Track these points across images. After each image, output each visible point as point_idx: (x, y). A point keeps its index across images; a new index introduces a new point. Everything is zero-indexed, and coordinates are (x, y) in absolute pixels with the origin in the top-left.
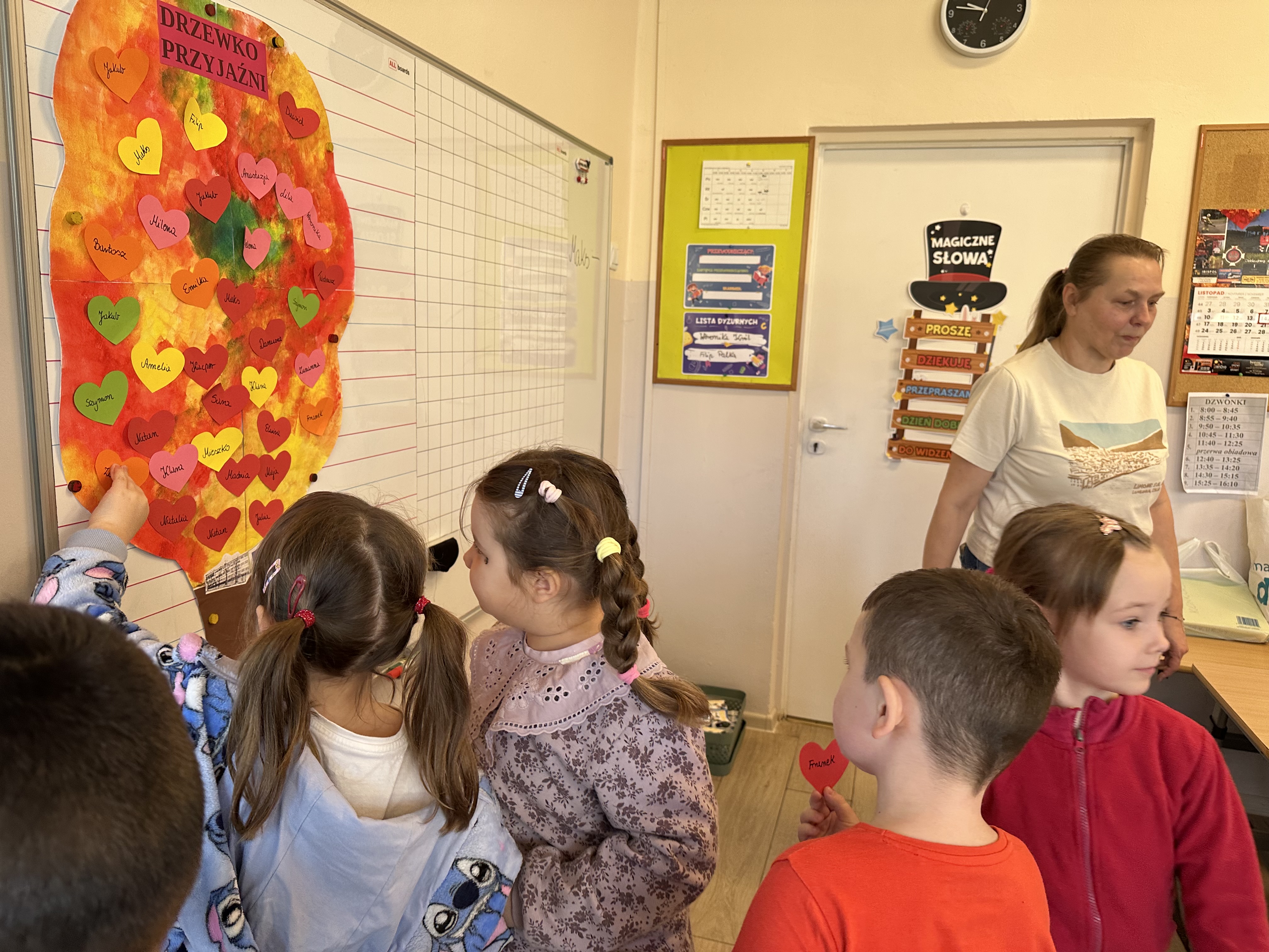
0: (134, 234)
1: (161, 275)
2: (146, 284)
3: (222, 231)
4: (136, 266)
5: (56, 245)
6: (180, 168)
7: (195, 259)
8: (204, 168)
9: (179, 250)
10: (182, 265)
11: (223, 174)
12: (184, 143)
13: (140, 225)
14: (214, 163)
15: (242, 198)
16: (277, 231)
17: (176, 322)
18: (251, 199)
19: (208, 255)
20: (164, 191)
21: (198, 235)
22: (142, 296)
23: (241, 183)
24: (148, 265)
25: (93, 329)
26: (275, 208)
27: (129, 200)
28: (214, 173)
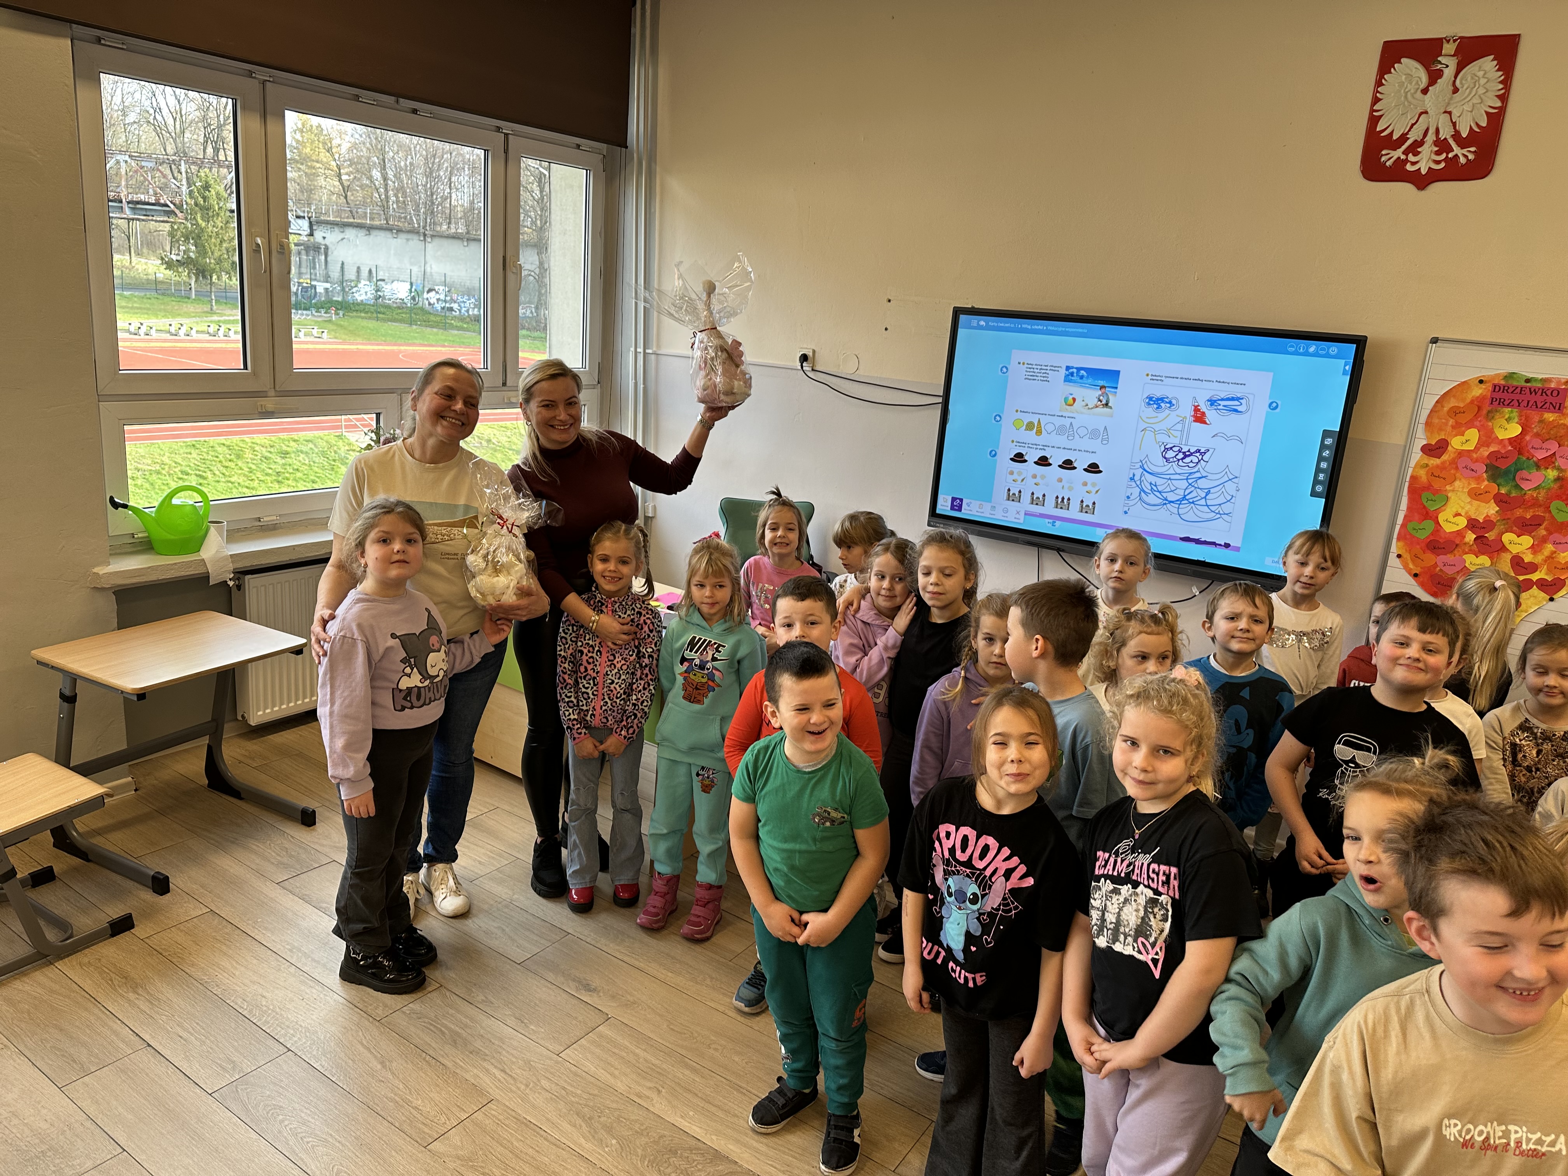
0: (1453, 471)
1: (1463, 488)
2: (1453, 491)
3: (1507, 473)
4: (1451, 483)
5: (1415, 474)
6: (1488, 446)
7: (1486, 483)
8: (1504, 446)
9: (1479, 479)
10: (1478, 484)
11: (1515, 449)
12: (1493, 436)
13: (1457, 468)
14: (1511, 444)
15: (1528, 458)
16: (1552, 474)
17: (1468, 507)
18: (1535, 459)
19: (1494, 482)
20: (1475, 456)
21: (1490, 473)
22: (1449, 495)
23: (1528, 452)
24: (1457, 483)
25: (1422, 504)
26: (1554, 463)
27: (1454, 459)
28: (1510, 448)
